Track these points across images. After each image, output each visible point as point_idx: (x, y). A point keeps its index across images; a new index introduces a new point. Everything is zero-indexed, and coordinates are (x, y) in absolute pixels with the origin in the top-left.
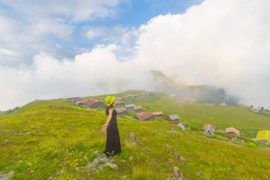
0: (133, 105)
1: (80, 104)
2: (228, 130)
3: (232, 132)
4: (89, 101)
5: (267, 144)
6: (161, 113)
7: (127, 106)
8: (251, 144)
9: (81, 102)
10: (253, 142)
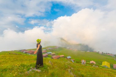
0: (51, 52)
1: (26, 53)
2: (91, 62)
3: (93, 63)
4: (30, 51)
5: (106, 67)
6: (63, 56)
7: (48, 53)
8: (100, 67)
9: (26, 52)
10: (101, 66)
